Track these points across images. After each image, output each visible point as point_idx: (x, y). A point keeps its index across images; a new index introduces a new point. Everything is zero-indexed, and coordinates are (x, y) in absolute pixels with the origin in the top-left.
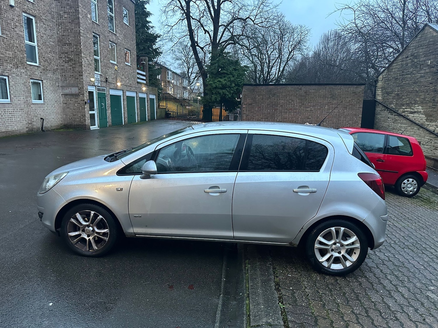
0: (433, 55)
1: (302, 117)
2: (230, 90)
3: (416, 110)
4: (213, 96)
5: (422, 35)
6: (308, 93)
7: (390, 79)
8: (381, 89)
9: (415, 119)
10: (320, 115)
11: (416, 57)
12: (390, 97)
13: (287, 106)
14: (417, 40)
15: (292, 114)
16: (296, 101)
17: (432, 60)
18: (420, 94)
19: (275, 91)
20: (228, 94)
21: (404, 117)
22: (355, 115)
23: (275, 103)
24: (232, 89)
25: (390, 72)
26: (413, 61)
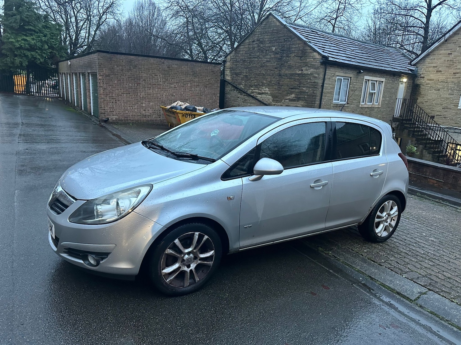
0: (277, 43)
1: (166, 94)
2: (41, 52)
3: (263, 91)
4: (16, 58)
5: (267, 23)
6: (171, 68)
7: (238, 60)
8: (229, 70)
9: (263, 99)
10: (183, 93)
11: (261, 42)
12: (239, 78)
13: (150, 80)
14: (262, 27)
15: (156, 90)
16: (160, 76)
17: (276, 47)
18: (267, 77)
19: (136, 63)
20: (39, 58)
21: (253, 97)
22: (214, 94)
23: (137, 76)
24: (44, 51)
25: (238, 54)
26: (259, 46)
